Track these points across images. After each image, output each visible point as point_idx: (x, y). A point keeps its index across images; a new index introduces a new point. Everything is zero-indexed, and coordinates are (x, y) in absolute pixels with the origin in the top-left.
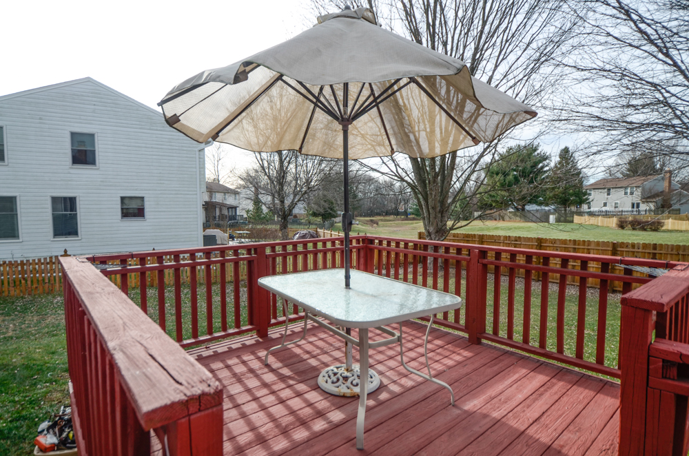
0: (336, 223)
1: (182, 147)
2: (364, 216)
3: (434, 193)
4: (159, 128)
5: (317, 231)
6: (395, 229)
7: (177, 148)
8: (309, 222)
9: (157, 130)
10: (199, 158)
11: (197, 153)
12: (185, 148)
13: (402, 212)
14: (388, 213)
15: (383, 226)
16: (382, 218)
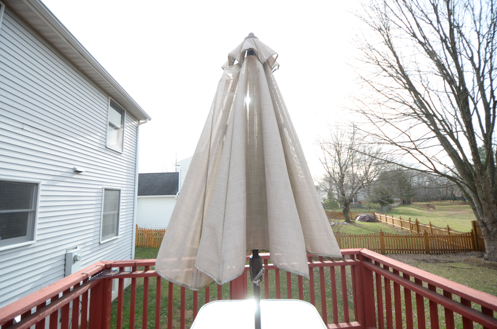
0: (394, 207)
2: (421, 201)
3: (483, 185)
5: (375, 215)
6: (452, 213)
8: (370, 207)
13: (459, 198)
14: (443, 199)
15: (440, 210)
16: (439, 203)
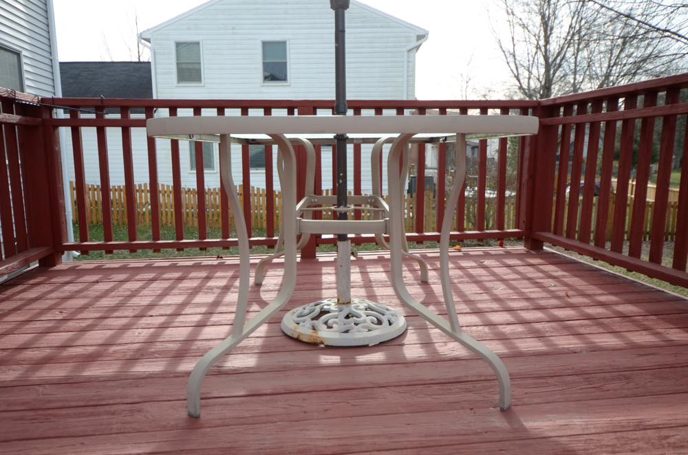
1: (386, 47)
4: (358, 25)
7: (380, 50)
9: (356, 27)
10: (408, 62)
11: (406, 54)
12: (389, 50)
